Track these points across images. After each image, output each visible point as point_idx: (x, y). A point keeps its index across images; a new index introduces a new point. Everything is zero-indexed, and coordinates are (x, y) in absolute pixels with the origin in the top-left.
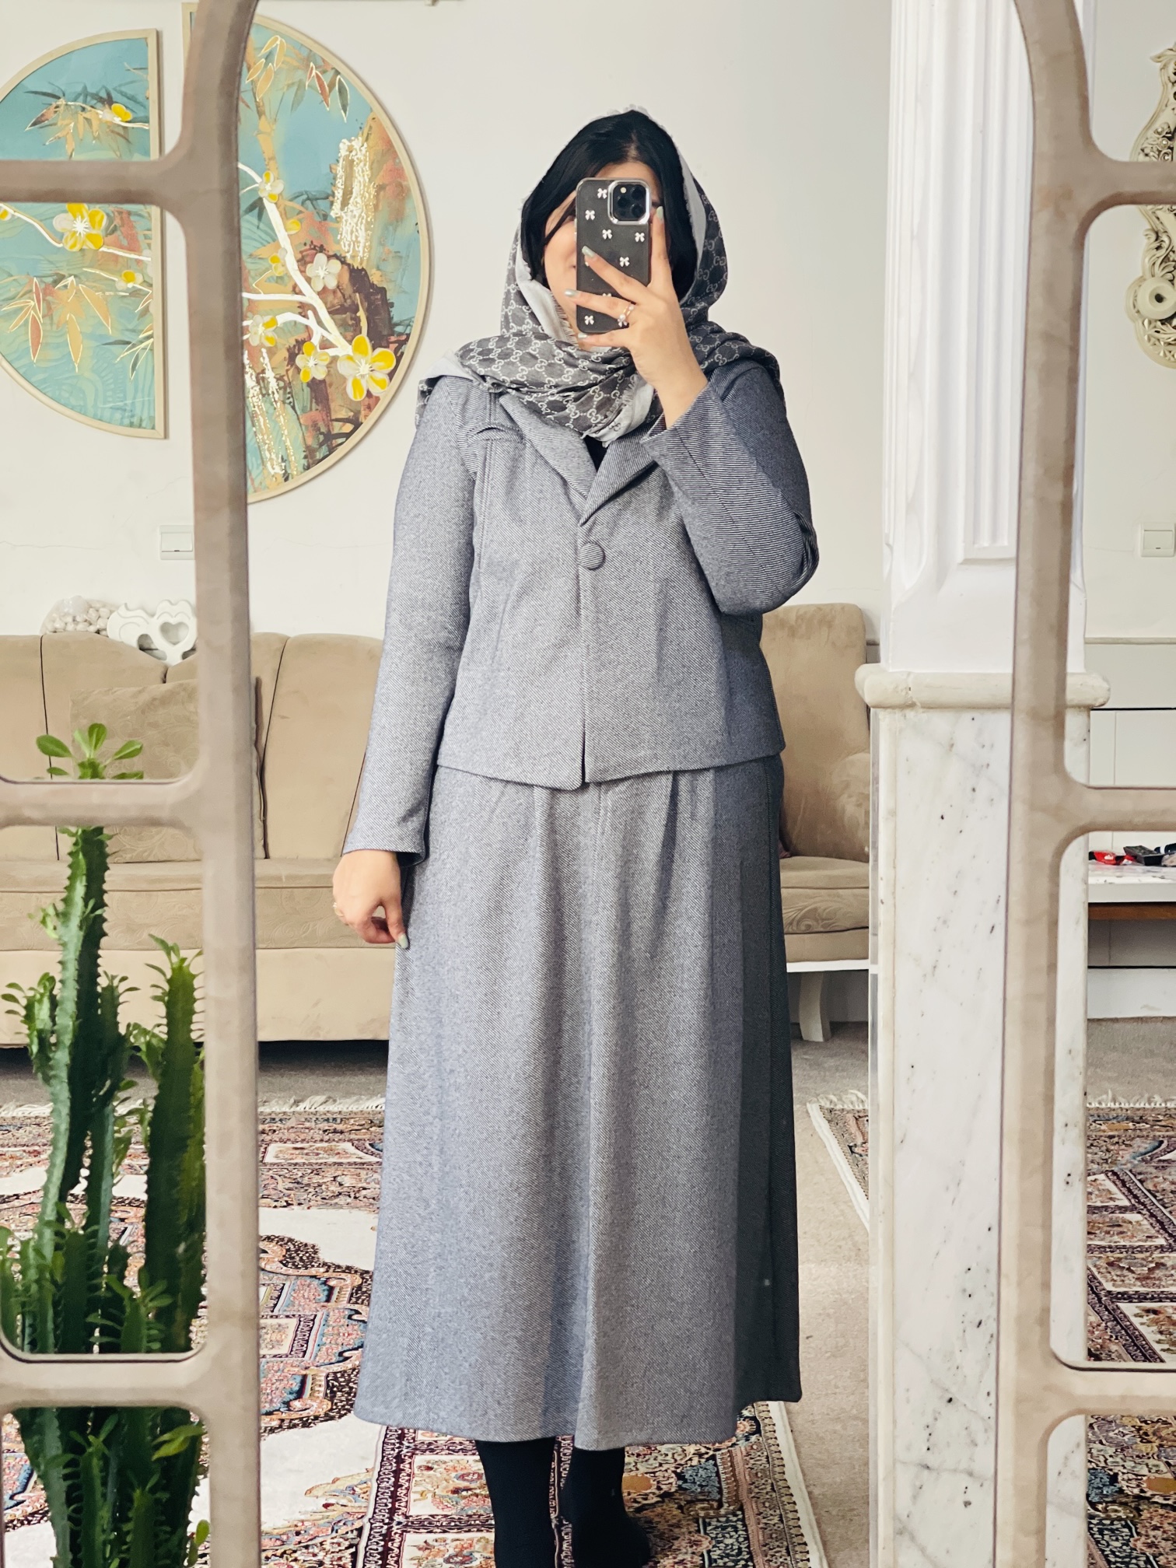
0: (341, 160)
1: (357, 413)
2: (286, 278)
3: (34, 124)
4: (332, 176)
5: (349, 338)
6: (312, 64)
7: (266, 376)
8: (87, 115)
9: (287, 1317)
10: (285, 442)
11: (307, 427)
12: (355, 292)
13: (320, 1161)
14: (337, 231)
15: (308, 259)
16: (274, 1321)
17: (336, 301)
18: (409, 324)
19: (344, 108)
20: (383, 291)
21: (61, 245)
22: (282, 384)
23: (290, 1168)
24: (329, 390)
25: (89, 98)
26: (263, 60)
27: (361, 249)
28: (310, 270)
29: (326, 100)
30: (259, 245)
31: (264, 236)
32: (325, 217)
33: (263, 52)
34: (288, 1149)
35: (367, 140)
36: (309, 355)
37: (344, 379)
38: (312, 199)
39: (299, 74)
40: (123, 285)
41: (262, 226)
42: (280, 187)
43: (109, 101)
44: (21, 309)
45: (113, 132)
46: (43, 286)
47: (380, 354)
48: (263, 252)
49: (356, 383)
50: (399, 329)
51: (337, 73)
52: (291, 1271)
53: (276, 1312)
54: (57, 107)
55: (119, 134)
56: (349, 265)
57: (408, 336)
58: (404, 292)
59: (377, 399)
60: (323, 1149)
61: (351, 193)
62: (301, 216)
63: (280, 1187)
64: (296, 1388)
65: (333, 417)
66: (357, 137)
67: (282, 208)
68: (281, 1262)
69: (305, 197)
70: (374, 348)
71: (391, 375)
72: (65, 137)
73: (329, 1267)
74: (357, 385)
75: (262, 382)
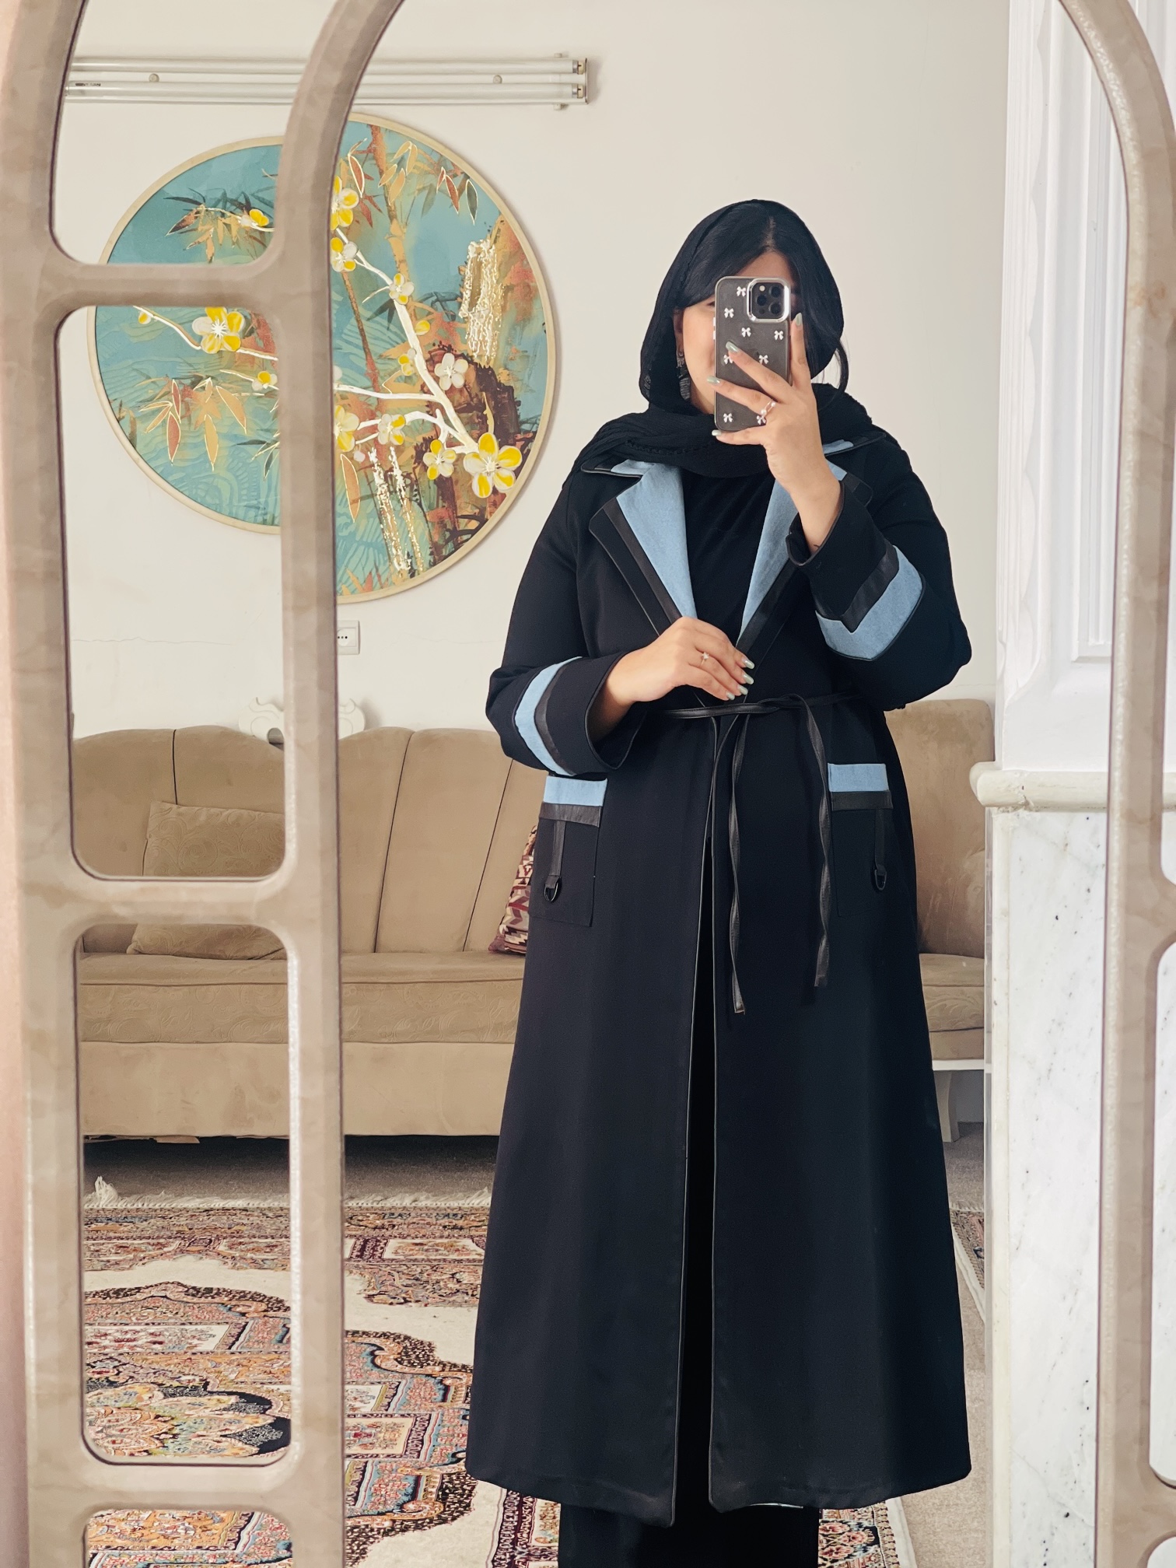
0: (469, 263)
1: (483, 510)
2: (414, 377)
3: (173, 230)
4: (460, 277)
5: (476, 436)
6: (442, 168)
7: (394, 473)
8: (227, 221)
9: (403, 1416)
10: (411, 539)
11: (433, 523)
12: (481, 391)
13: (438, 1257)
14: (464, 331)
15: (436, 359)
16: (389, 1420)
17: (463, 399)
18: (535, 422)
19: (473, 212)
20: (510, 390)
21: (199, 348)
22: (408, 481)
23: (409, 1264)
24: (455, 488)
25: (228, 205)
26: (396, 165)
27: (488, 348)
28: (439, 370)
29: (455, 203)
30: (388, 346)
31: (393, 337)
32: (454, 317)
33: (395, 157)
34: (408, 1245)
35: (495, 242)
36: (437, 454)
37: (470, 477)
38: (442, 301)
39: (431, 179)
40: (257, 385)
41: (392, 327)
42: (410, 289)
43: (247, 207)
44: (159, 410)
45: (250, 237)
46: (181, 388)
47: (507, 451)
48: (392, 352)
49: (482, 480)
50: (526, 427)
51: (467, 177)
52: (407, 1370)
53: (390, 1411)
54: (198, 213)
55: (255, 238)
56: (476, 364)
57: (535, 433)
58: (532, 391)
59: (504, 496)
60: (442, 1245)
61: (479, 294)
62: (430, 317)
63: (398, 1283)
64: (410, 1491)
65: (459, 515)
66: (485, 240)
67: (412, 308)
68: (396, 1360)
69: (435, 298)
70: (500, 447)
71: (517, 472)
72: (205, 242)
73: (444, 1365)
74: (483, 482)
75: (389, 479)
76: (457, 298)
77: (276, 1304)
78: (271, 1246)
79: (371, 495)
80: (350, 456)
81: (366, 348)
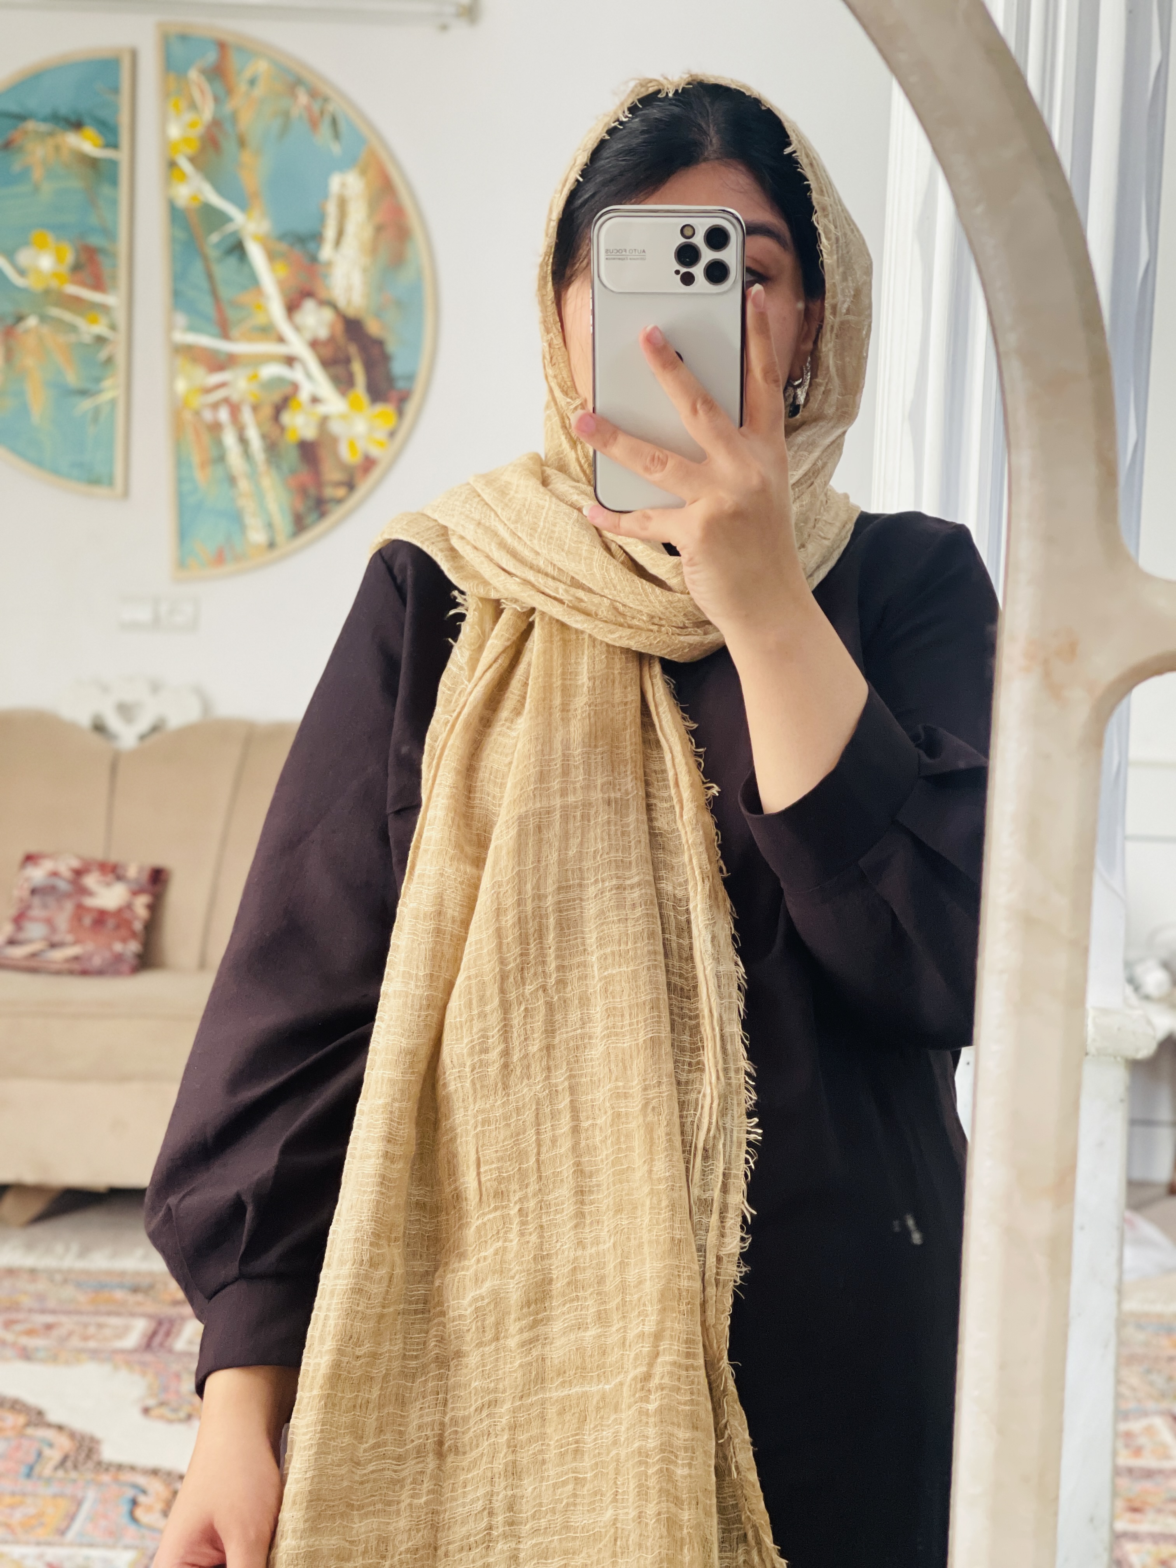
0: (332, 198)
1: (351, 477)
2: (270, 326)
4: (321, 214)
5: (342, 392)
6: (299, 90)
7: (248, 434)
8: (57, 140)
11: (294, 490)
12: (348, 342)
14: (328, 276)
15: (296, 305)
17: (328, 353)
18: (411, 378)
20: (379, 343)
21: (24, 284)
22: (268, 443)
24: (319, 452)
25: (59, 121)
26: (247, 85)
27: (355, 296)
28: (299, 318)
29: (315, 129)
30: (239, 291)
31: (245, 281)
32: (314, 259)
33: (246, 75)
35: (362, 174)
36: (297, 413)
37: (337, 440)
38: (300, 240)
40: (87, 329)
41: (243, 270)
42: (263, 226)
43: (78, 125)
45: (81, 160)
46: (3, 327)
47: (379, 411)
48: (243, 298)
49: (351, 443)
50: (400, 384)
51: (328, 101)
54: (25, 130)
55: (86, 163)
56: (342, 313)
57: (411, 392)
58: (407, 343)
59: (377, 461)
61: (345, 233)
62: (290, 258)
65: (325, 481)
66: (350, 170)
67: (266, 250)
69: (293, 237)
70: (372, 404)
71: (391, 435)
74: (352, 445)
75: (243, 441)
76: (317, 237)
77: (37, 1417)
78: (49, 1327)
79: (221, 458)
80: (197, 413)
81: (214, 293)
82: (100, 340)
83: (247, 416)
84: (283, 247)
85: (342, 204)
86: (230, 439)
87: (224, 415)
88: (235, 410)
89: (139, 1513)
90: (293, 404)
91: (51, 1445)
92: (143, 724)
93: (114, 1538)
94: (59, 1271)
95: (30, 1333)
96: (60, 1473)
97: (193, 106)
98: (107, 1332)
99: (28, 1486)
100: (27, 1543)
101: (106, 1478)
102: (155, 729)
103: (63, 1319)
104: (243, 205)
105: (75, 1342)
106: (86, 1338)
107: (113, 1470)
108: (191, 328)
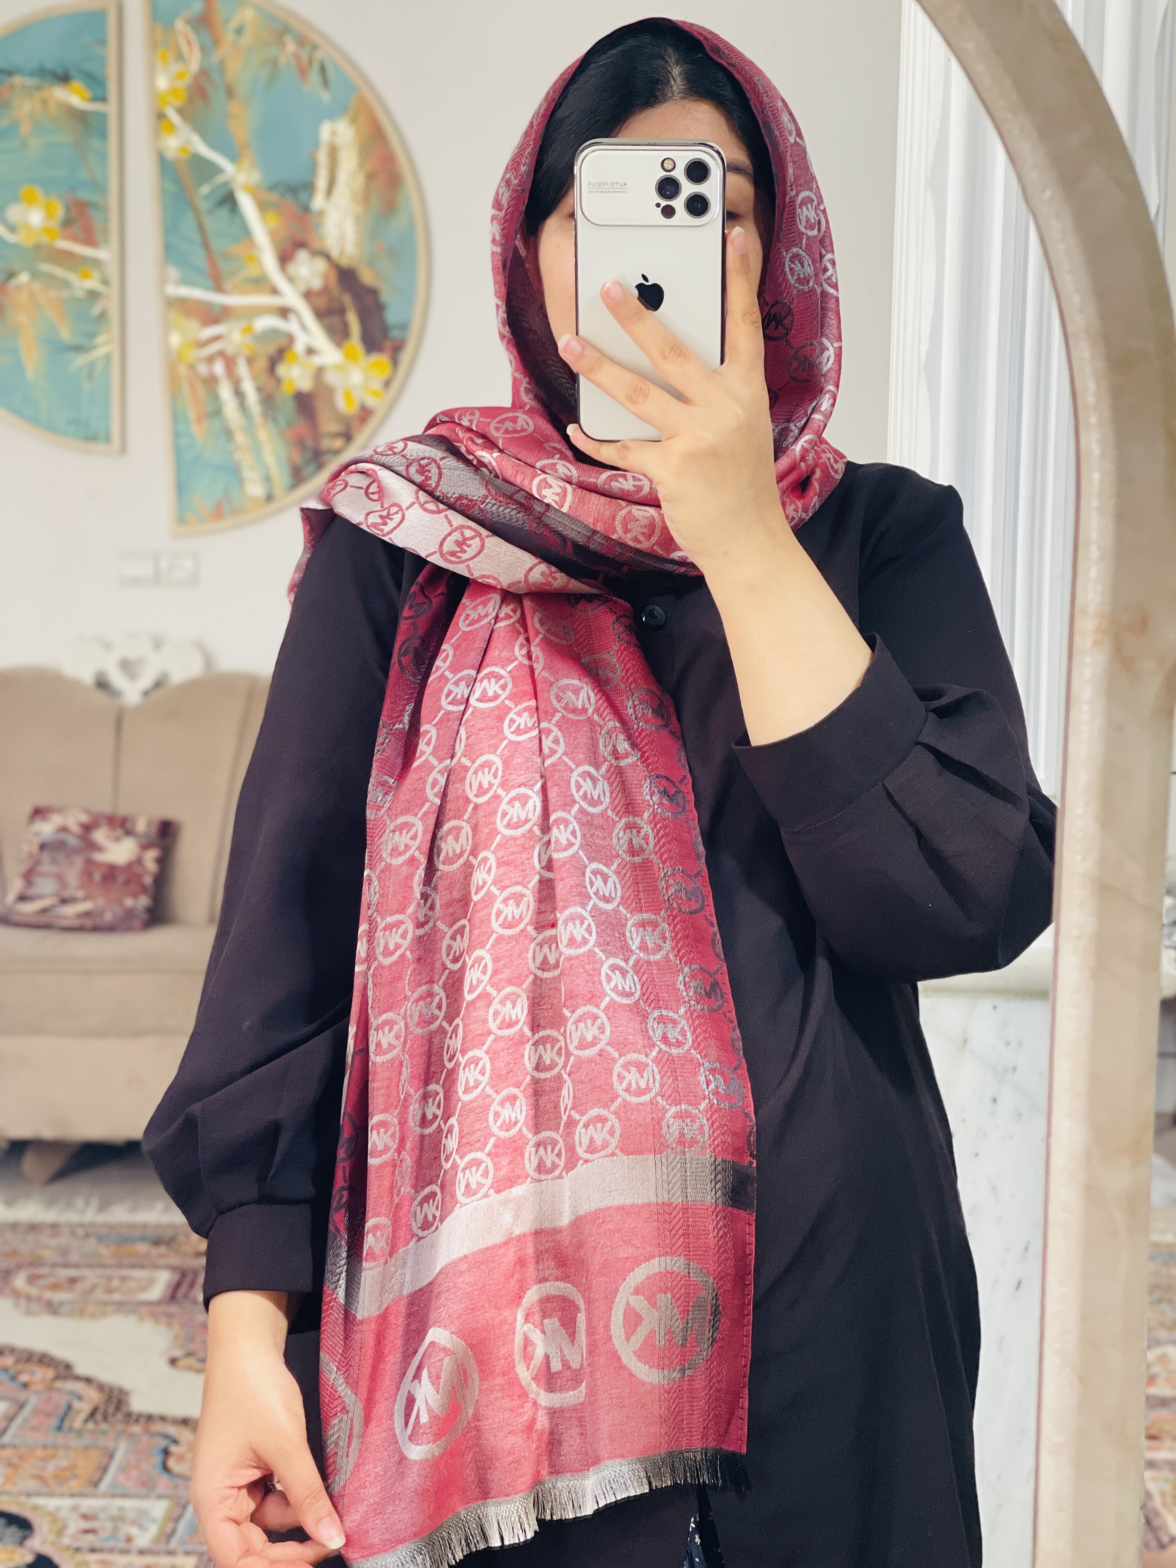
0: (323, 147)
1: (349, 427)
2: (264, 278)
4: (312, 164)
5: (338, 342)
6: (287, 38)
7: (244, 387)
8: (44, 94)
10: (267, 461)
11: (291, 442)
12: (343, 293)
14: (320, 226)
15: (288, 256)
17: (322, 303)
18: (405, 327)
20: (373, 293)
21: (14, 240)
22: (264, 395)
24: (316, 403)
25: (46, 75)
26: (233, 34)
27: (348, 247)
28: (292, 269)
29: (305, 79)
30: (231, 242)
31: (237, 232)
32: (307, 209)
33: (232, 24)
35: (353, 121)
36: (293, 365)
37: (333, 391)
38: (291, 190)
39: (275, 50)
40: (78, 284)
41: (234, 221)
42: (253, 177)
43: (66, 79)
45: (69, 113)
47: (374, 360)
48: (236, 250)
50: (394, 333)
51: (317, 48)
54: (12, 85)
55: (77, 117)
56: (336, 263)
57: (405, 340)
58: (400, 292)
59: (373, 410)
61: (336, 183)
62: (281, 207)
65: (322, 432)
66: (340, 118)
67: (257, 198)
69: (284, 187)
70: (367, 354)
71: (387, 385)
72: (20, 119)
74: (348, 395)
75: (239, 394)
76: (309, 187)
77: (65, 1370)
78: (73, 1281)
79: (217, 412)
80: (192, 367)
81: (206, 245)
82: (93, 295)
83: (242, 369)
84: (274, 197)
85: (333, 153)
86: (225, 392)
87: (219, 368)
88: (230, 363)
89: (172, 1463)
90: (288, 355)
91: (80, 1398)
92: (147, 680)
93: (147, 1488)
94: (81, 1225)
95: (55, 1287)
96: (91, 1425)
97: (180, 57)
98: (132, 1284)
99: (60, 1439)
100: (62, 1495)
101: (136, 1429)
102: (159, 684)
103: (87, 1272)
104: (234, 157)
105: (100, 1295)
106: (110, 1291)
107: (142, 1420)
108: (184, 281)
